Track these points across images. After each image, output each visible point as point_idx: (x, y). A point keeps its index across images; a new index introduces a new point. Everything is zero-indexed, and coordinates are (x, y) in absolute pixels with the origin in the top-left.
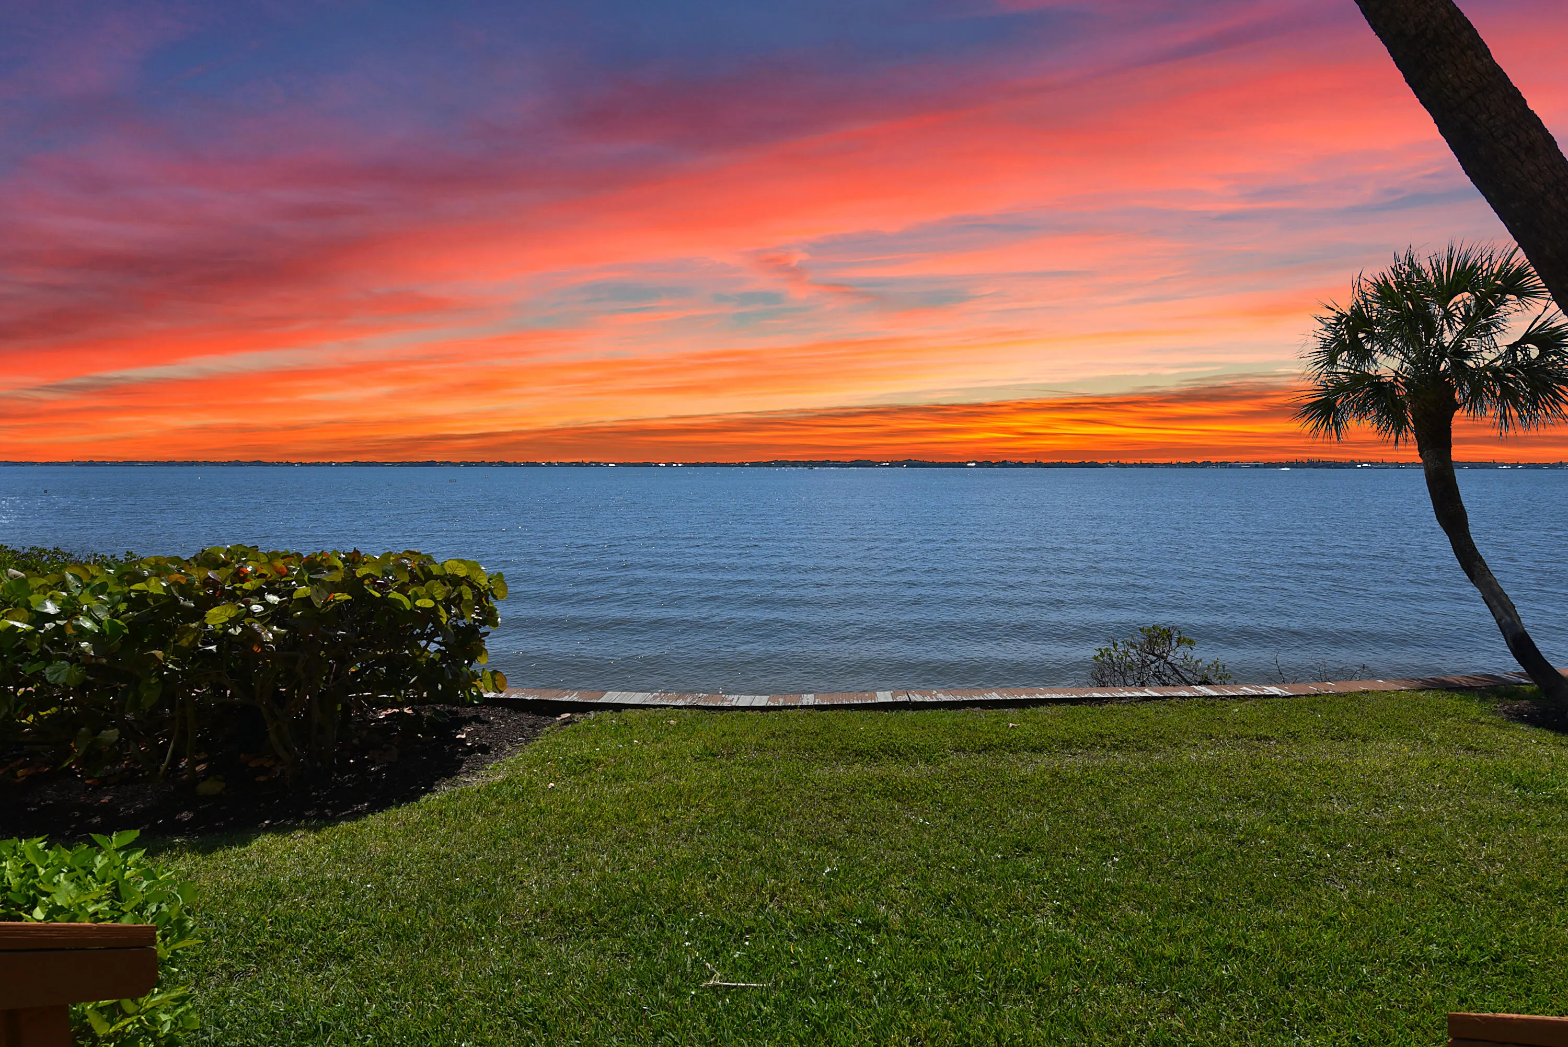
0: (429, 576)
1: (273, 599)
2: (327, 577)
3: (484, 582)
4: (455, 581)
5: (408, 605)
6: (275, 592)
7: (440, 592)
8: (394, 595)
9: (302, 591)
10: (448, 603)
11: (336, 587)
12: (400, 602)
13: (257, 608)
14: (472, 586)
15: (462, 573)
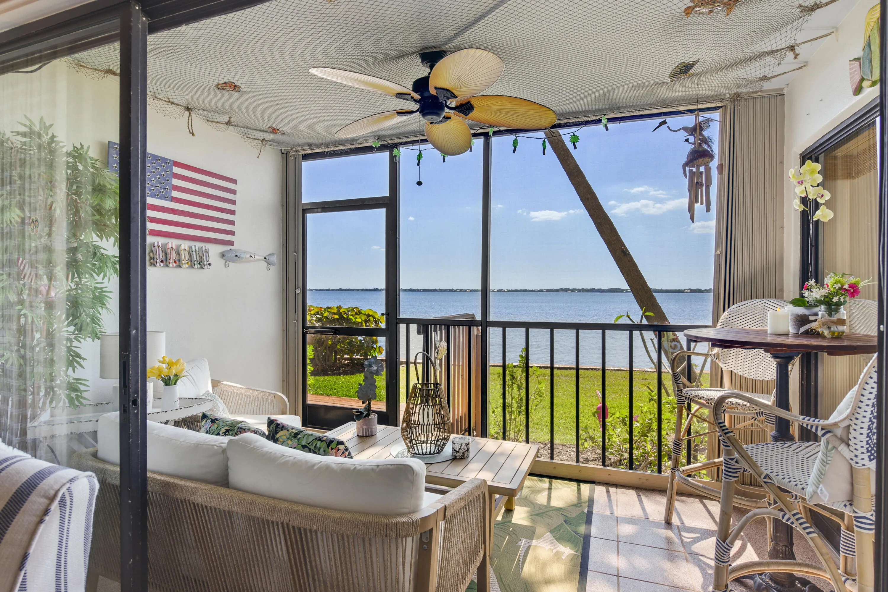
0: (361, 313)
1: (318, 316)
2: (332, 311)
3: (377, 317)
4: (369, 316)
5: (354, 320)
6: (319, 314)
7: (364, 318)
8: (350, 317)
9: (325, 315)
10: (366, 321)
11: (335, 314)
12: (351, 319)
13: (314, 319)
14: (374, 318)
15: (371, 314)
